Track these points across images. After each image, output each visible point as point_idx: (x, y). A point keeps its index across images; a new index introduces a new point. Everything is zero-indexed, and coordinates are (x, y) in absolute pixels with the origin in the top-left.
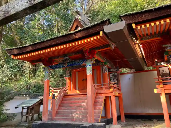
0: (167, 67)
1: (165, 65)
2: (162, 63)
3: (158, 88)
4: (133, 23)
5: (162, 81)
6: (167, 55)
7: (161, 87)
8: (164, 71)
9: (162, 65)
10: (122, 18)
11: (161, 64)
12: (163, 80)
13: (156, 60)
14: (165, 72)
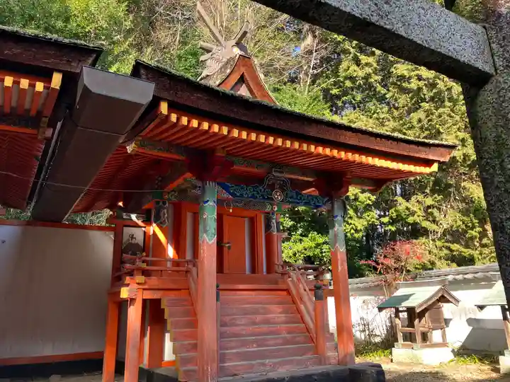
0: (143, 229)
1: (140, 223)
2: (134, 217)
3: (128, 285)
4: (164, 100)
5: (145, 266)
6: (158, 200)
7: (138, 284)
8: (132, 237)
9: (132, 220)
10: (142, 71)
11: (130, 216)
12: (147, 265)
13: (121, 204)
14: (133, 241)
